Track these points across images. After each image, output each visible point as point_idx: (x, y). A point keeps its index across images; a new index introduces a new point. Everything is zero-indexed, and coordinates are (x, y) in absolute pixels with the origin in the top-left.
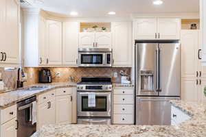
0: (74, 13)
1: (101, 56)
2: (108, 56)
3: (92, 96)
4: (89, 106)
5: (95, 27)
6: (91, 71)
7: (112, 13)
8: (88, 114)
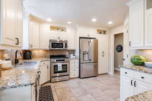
0: (49, 20)
1: (62, 44)
2: (66, 44)
3: (60, 65)
4: (59, 70)
5: (58, 29)
6: (58, 51)
7: (70, 23)
8: (58, 74)
